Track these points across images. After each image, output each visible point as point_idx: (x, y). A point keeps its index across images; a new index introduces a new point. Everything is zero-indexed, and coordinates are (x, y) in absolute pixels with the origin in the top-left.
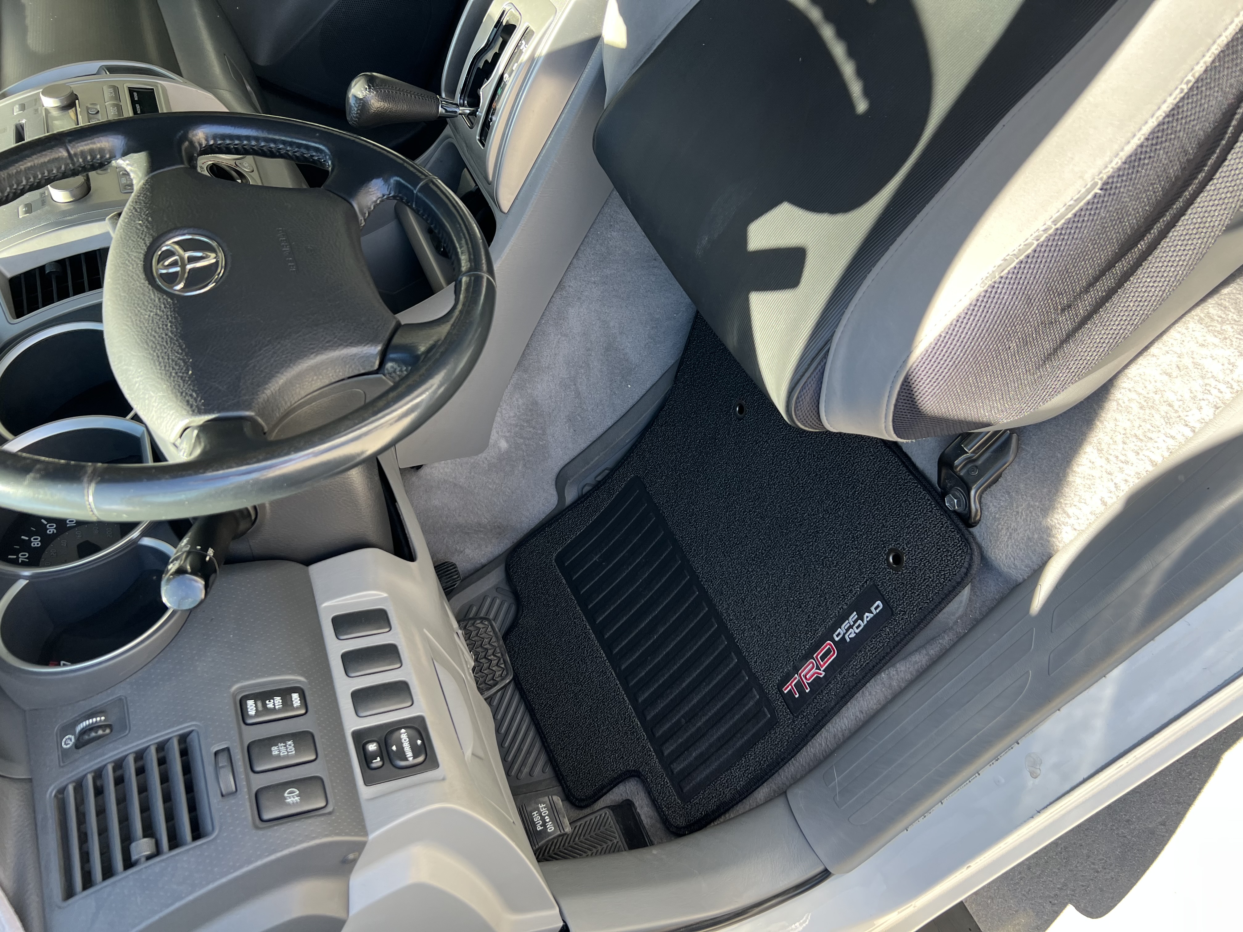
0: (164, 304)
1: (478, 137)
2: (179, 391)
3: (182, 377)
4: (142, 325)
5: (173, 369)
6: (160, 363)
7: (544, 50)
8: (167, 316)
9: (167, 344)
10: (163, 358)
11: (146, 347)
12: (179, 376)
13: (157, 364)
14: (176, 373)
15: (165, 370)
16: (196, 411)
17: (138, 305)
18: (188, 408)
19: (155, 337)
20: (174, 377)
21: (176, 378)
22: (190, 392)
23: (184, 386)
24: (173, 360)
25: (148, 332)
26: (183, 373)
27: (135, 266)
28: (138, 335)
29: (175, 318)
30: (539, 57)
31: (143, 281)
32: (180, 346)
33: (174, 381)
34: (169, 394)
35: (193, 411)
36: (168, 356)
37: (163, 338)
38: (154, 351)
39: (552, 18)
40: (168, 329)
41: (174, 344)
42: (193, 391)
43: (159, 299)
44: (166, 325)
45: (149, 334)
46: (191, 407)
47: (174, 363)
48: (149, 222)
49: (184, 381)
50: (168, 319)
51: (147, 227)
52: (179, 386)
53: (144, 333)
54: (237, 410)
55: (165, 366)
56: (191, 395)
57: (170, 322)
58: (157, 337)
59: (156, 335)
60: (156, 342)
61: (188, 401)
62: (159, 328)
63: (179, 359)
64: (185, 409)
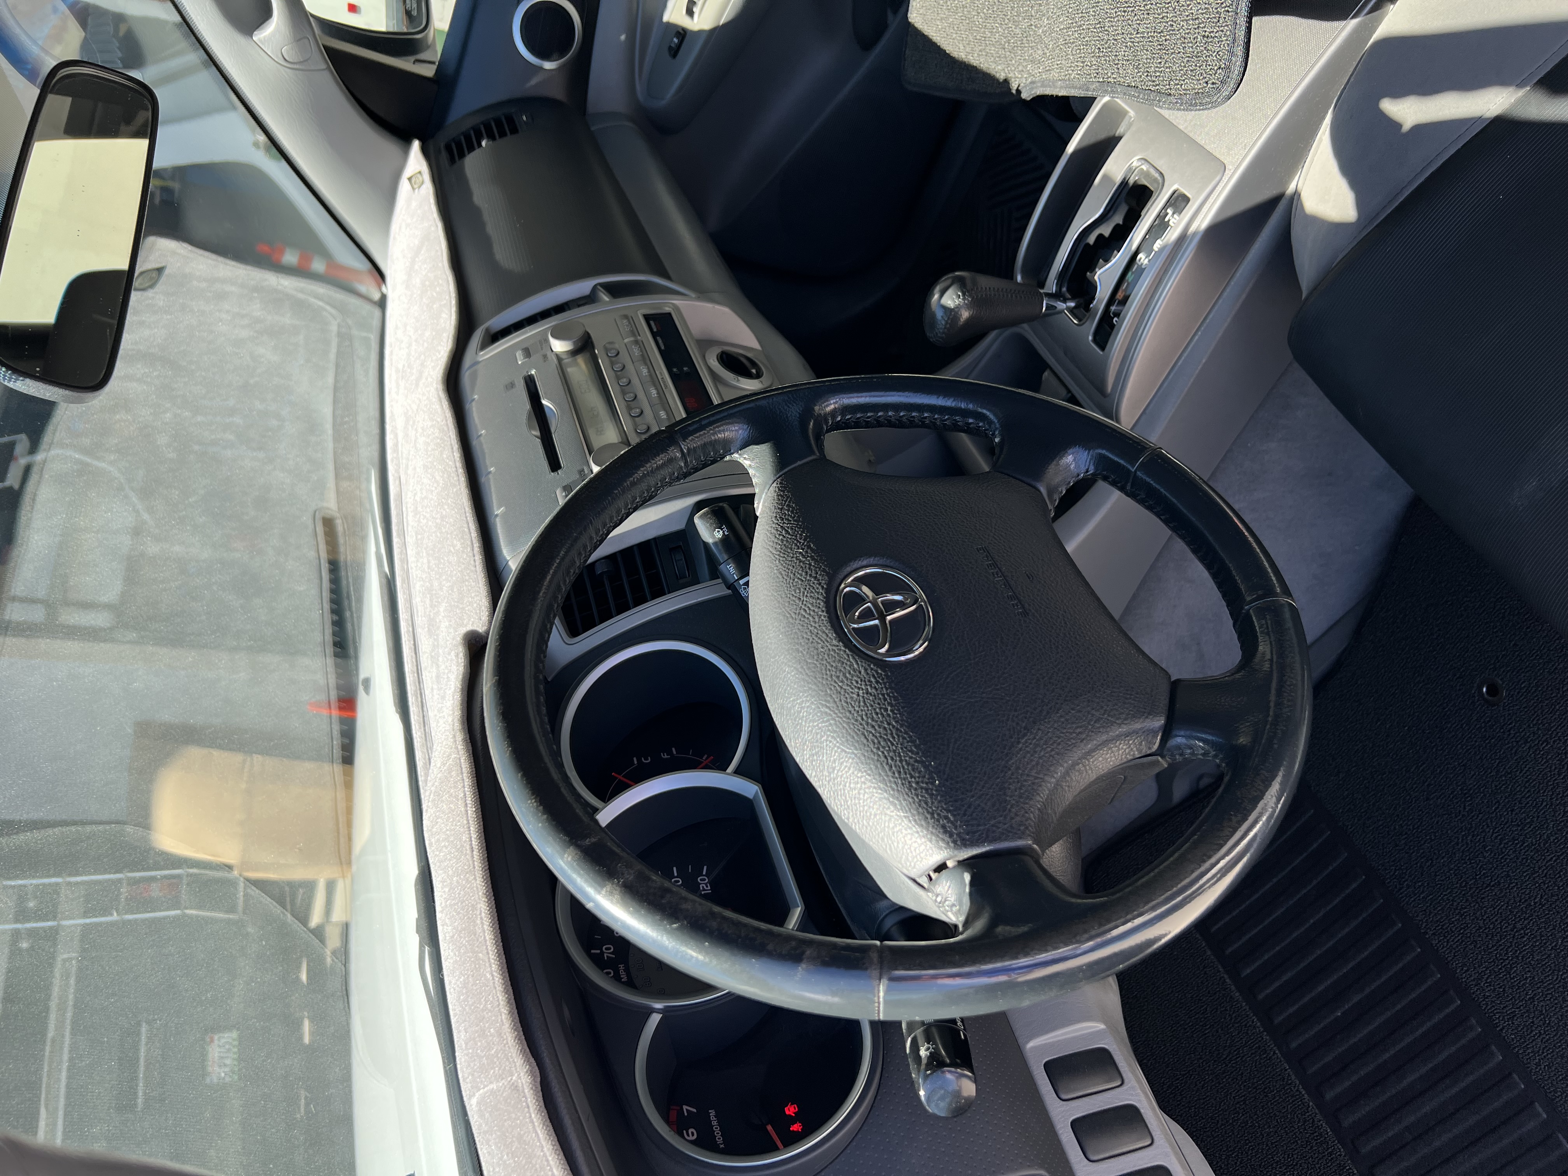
0: (873, 676)
1: (1090, 338)
2: (928, 812)
3: (927, 790)
4: (851, 709)
5: (912, 777)
6: (891, 767)
7: (1203, 222)
8: (883, 695)
9: (894, 738)
10: (892, 759)
11: (865, 741)
12: (922, 788)
13: (887, 768)
14: (917, 783)
15: (900, 778)
16: (959, 843)
17: (838, 677)
18: (947, 839)
19: (873, 727)
20: (916, 789)
21: (919, 791)
22: (944, 813)
23: (932, 803)
24: (908, 764)
25: (863, 719)
26: (927, 783)
27: (817, 620)
28: (848, 723)
29: (896, 699)
30: (1195, 234)
31: (835, 642)
32: (913, 742)
33: (917, 795)
34: (913, 815)
35: (955, 842)
36: (900, 756)
37: (885, 728)
38: (878, 749)
39: (1218, 179)
40: (889, 715)
41: (904, 738)
42: (948, 811)
43: (866, 670)
44: (886, 710)
45: (864, 723)
46: (951, 836)
47: (910, 768)
48: (812, 549)
49: (931, 795)
50: (885, 700)
51: (812, 558)
52: (926, 803)
53: (856, 720)
54: (1013, 839)
55: (899, 772)
56: (946, 818)
57: (890, 704)
58: (877, 727)
59: (874, 723)
60: (878, 735)
61: (944, 827)
62: (877, 714)
63: (916, 761)
64: (943, 840)
